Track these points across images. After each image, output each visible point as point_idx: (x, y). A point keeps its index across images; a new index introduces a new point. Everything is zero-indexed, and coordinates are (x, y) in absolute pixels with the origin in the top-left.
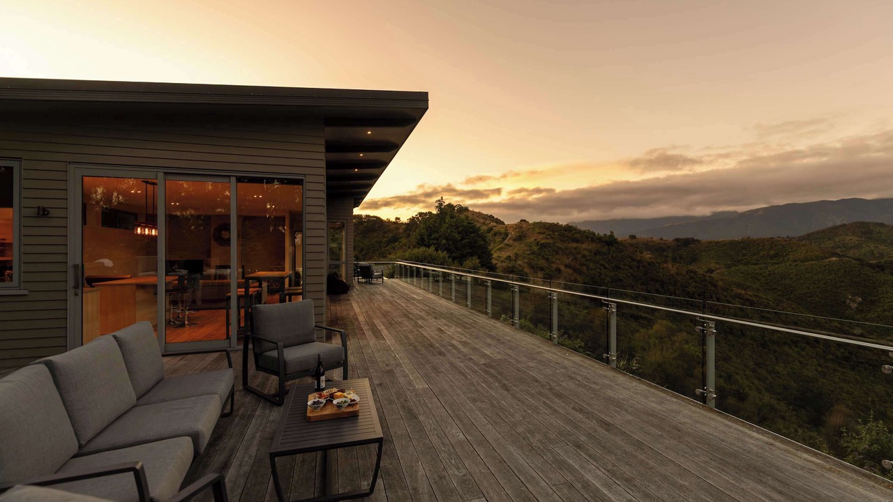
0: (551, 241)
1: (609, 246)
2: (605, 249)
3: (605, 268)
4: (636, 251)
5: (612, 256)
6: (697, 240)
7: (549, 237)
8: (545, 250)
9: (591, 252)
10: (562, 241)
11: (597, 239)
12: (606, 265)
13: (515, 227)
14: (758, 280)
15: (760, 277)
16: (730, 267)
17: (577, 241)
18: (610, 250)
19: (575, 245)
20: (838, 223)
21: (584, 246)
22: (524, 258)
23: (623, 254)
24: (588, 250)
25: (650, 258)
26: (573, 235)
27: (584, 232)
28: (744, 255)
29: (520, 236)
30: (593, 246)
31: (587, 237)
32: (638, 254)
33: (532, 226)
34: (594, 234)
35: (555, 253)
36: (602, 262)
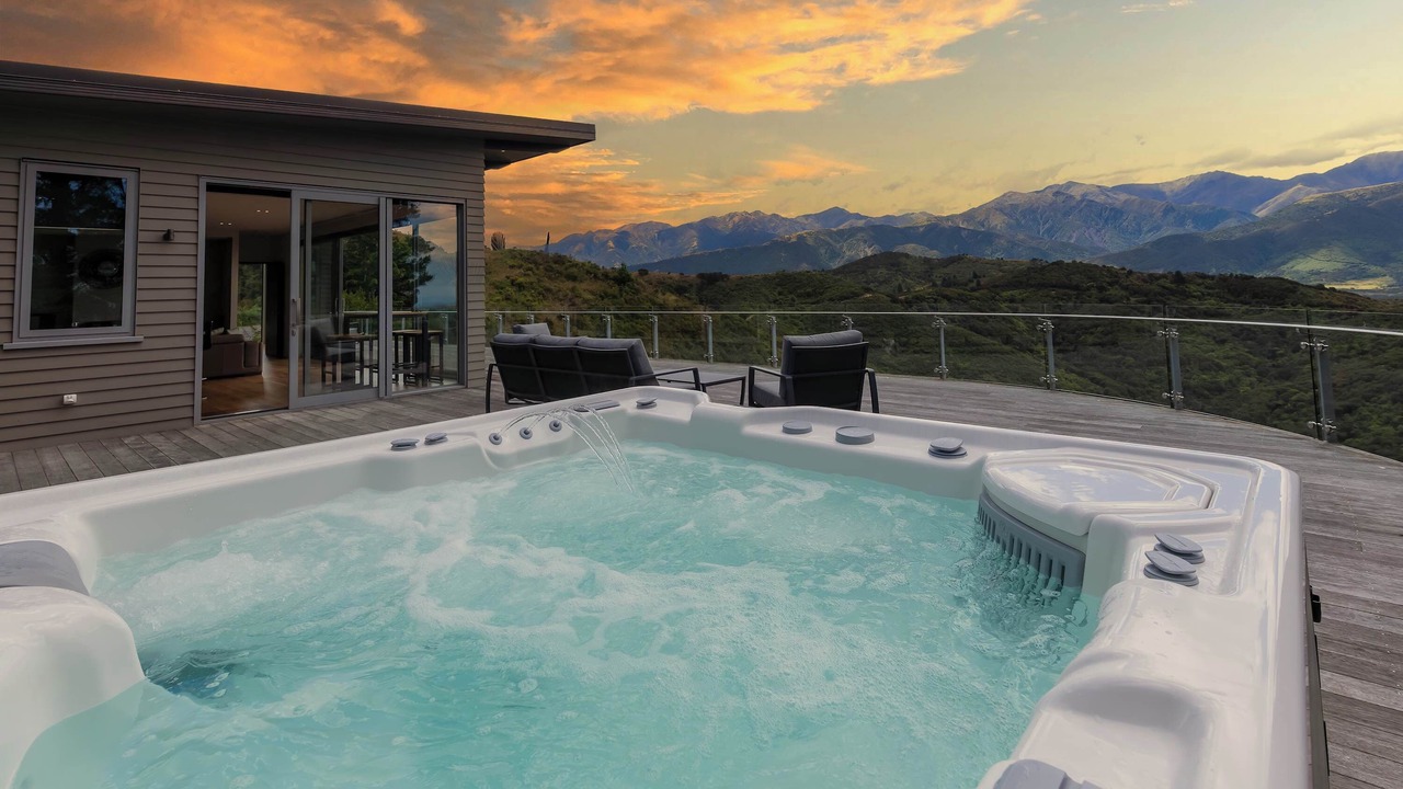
0: (533, 279)
1: (620, 284)
2: (615, 290)
4: (657, 291)
6: (726, 276)
7: (530, 272)
8: (525, 293)
9: (595, 294)
10: (550, 278)
11: (602, 274)
14: (795, 325)
15: (797, 321)
17: (573, 278)
18: (621, 290)
19: (570, 284)
21: (584, 286)
24: (590, 292)
25: (676, 301)
26: (566, 269)
27: (584, 264)
30: (598, 286)
31: (588, 272)
32: (660, 295)
34: (596, 267)
35: (541, 297)
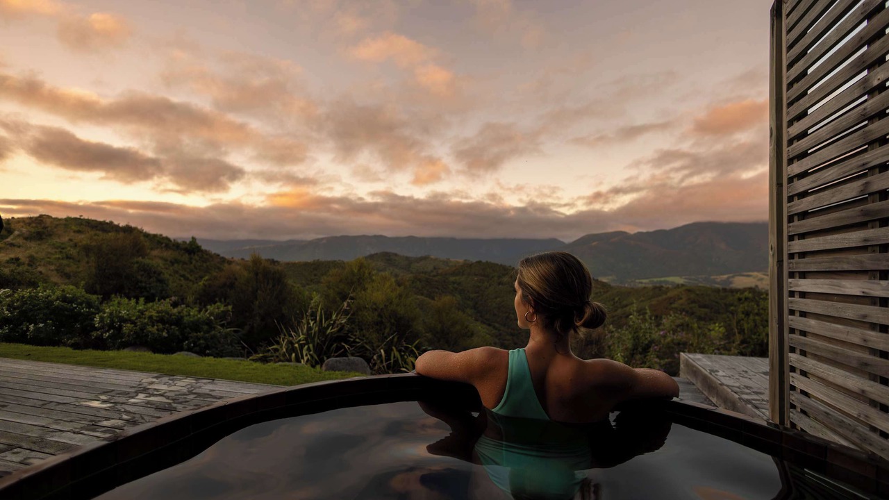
1: (190, 254)
2: (186, 257)
3: (187, 279)
5: (195, 266)
6: (277, 262)
9: (166, 260)
11: (174, 245)
12: (189, 276)
13: (28, 221)
16: (305, 286)
18: (191, 259)
20: (373, 252)
22: (50, 263)
23: (208, 264)
24: (162, 258)
27: (155, 236)
28: (315, 275)
29: (38, 233)
30: (168, 254)
33: (64, 222)
36: (182, 272)
